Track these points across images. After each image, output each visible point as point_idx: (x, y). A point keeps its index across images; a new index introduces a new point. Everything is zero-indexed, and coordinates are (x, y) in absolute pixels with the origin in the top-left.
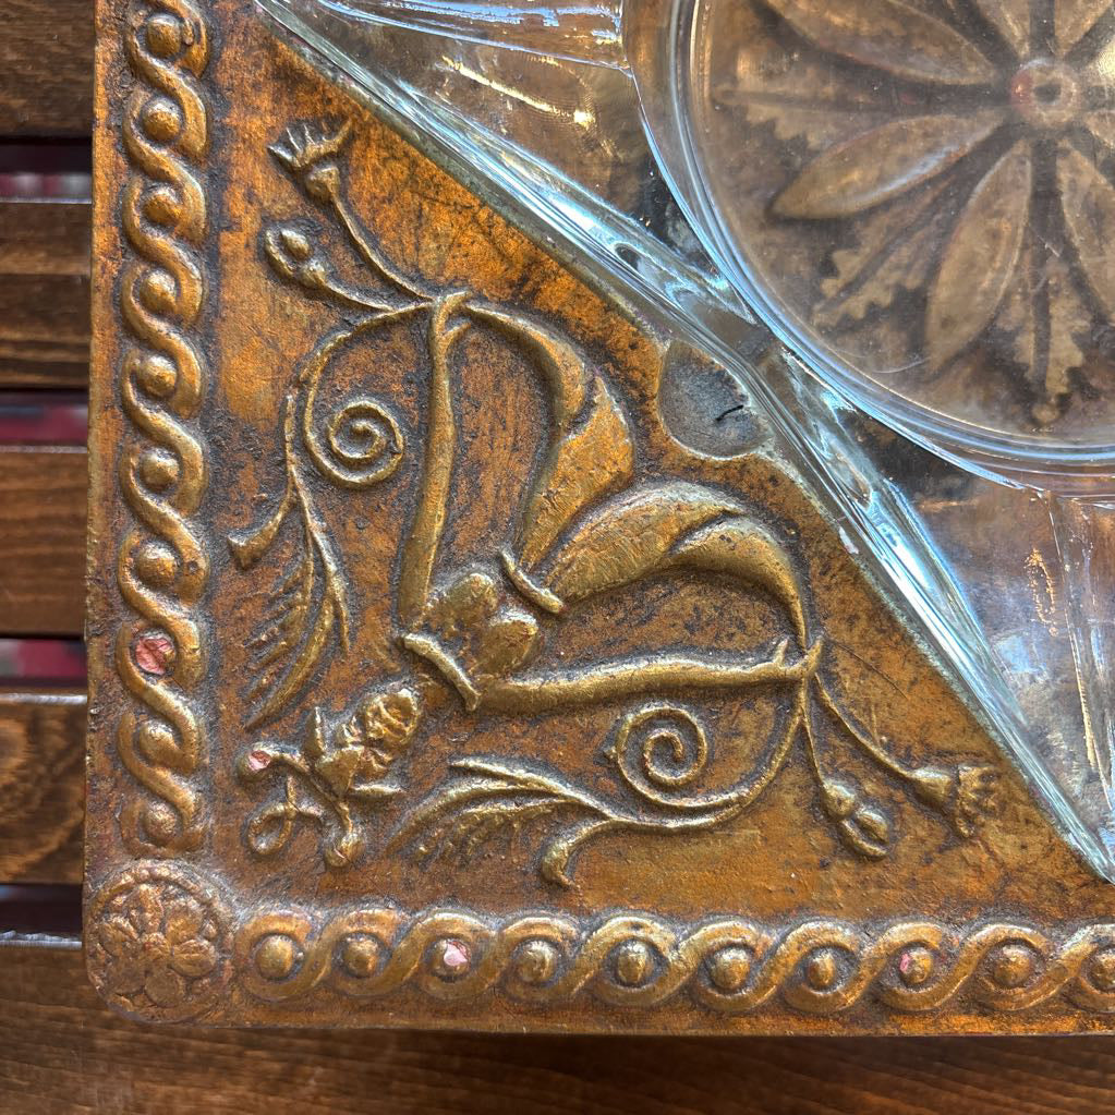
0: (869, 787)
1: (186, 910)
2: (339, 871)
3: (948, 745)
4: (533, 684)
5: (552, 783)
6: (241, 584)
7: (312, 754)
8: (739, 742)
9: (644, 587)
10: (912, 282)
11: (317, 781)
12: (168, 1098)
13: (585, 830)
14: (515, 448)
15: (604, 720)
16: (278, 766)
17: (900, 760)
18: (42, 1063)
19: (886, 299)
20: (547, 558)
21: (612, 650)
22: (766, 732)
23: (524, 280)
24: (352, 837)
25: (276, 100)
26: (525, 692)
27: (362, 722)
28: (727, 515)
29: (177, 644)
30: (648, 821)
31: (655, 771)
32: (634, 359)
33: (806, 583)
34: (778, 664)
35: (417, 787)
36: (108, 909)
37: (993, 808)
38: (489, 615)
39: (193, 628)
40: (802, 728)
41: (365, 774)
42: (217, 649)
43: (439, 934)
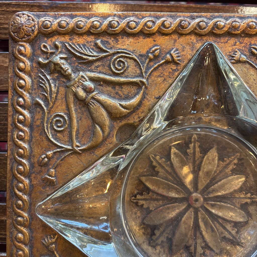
10: (170, 237)
25: (43, 231)
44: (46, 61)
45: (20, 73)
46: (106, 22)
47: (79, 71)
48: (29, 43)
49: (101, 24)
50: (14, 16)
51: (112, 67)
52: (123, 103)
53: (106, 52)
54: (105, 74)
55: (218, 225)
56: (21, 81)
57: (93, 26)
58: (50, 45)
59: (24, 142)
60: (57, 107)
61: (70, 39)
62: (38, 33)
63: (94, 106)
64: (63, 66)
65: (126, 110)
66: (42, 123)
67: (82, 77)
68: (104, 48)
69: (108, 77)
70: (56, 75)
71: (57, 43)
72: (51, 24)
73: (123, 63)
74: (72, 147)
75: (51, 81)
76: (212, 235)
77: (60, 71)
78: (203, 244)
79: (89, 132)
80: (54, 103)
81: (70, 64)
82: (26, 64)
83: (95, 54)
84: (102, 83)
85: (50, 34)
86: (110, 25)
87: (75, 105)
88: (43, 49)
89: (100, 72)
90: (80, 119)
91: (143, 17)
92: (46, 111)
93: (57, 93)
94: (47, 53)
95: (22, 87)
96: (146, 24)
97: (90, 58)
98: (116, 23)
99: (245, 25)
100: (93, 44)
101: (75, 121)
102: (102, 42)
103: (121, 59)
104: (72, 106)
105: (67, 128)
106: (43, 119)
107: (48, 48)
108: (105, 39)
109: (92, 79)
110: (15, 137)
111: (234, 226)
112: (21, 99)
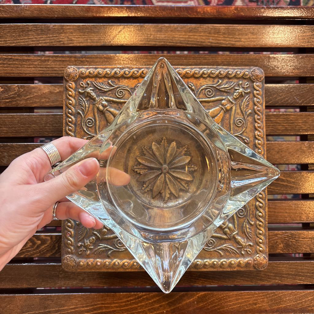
1: (72, 260)
2: (87, 255)
4: (106, 236)
5: (109, 247)
6: (78, 227)
7: (85, 244)
10: (151, 188)
11: (85, 247)
12: (69, 283)
13: (112, 251)
15: (114, 240)
16: (81, 245)
18: (53, 279)
19: (149, 190)
24: (89, 252)
26: (105, 237)
27: (90, 241)
29: (71, 233)
30: (118, 250)
31: (119, 245)
35: (95, 247)
36: (64, 260)
38: (102, 230)
39: (73, 231)
41: (90, 246)
42: (75, 233)
43: (97, 262)
44: (83, 91)
45: (70, 97)
46: (113, 72)
47: (100, 96)
48: (74, 82)
49: (111, 72)
50: (66, 68)
51: (117, 94)
53: (113, 86)
54: (113, 98)
55: (177, 182)
56: (70, 101)
57: (107, 73)
58: (85, 83)
59: (72, 132)
60: (89, 115)
61: (95, 80)
62: (79, 77)
63: (108, 114)
64: (92, 94)
66: (81, 123)
67: (102, 99)
68: (113, 85)
69: (114, 99)
70: (88, 98)
71: (88, 82)
72: (85, 73)
73: (122, 92)
75: (85, 102)
76: (174, 187)
77: (90, 97)
78: (169, 192)
80: (87, 113)
81: (95, 93)
82: (72, 92)
83: (108, 88)
84: (111, 102)
85: (84, 77)
86: (116, 73)
87: (97, 114)
88: (81, 85)
89: (110, 97)
90: (100, 121)
91: (133, 69)
92: (83, 117)
93: (89, 107)
94: (83, 87)
95: (70, 104)
96: (134, 72)
97: (106, 90)
98: (119, 72)
99: (185, 73)
100: (107, 82)
101: (98, 122)
102: (111, 81)
103: (121, 90)
104: (96, 114)
105: (93, 125)
106: (81, 120)
107: (84, 84)
108: (113, 80)
109: (106, 101)
110: (67, 129)
111: (186, 183)
112: (70, 111)
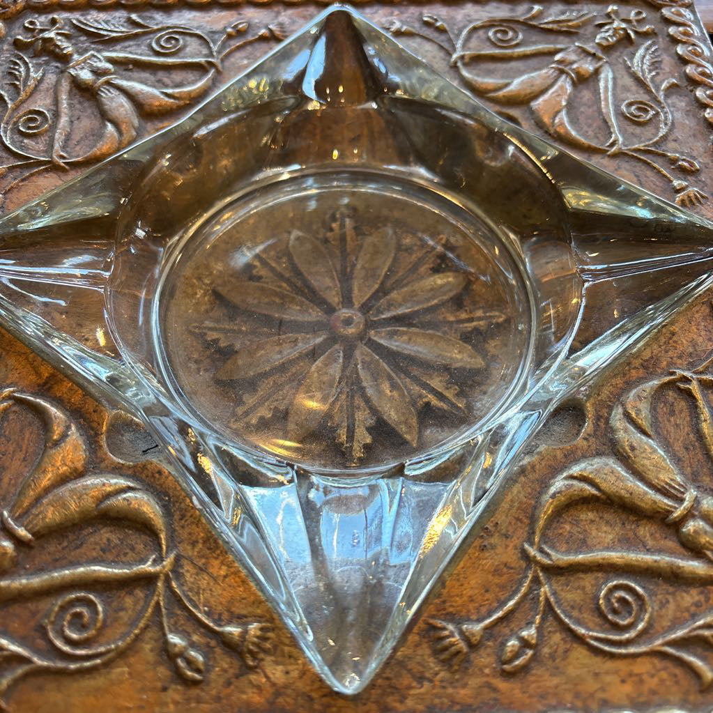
0: (195, 638)
3: (244, 612)
8: (122, 614)
9: (81, 529)
10: (283, 406)
13: (20, 671)
14: (24, 460)
15: (44, 605)
17: (215, 622)
19: (269, 415)
20: (27, 512)
21: (58, 564)
22: (139, 607)
23: (46, 383)
28: (130, 489)
30: (60, 665)
31: (68, 632)
32: (95, 417)
33: (171, 525)
34: (148, 567)
37: (269, 649)
40: (158, 603)
44: (31, 39)
51: (154, 45)
52: (170, 91)
53: (146, 27)
60: (35, 101)
61: (82, 15)
63: (109, 94)
64: (58, 43)
65: (172, 101)
67: (94, 57)
68: (144, 23)
69: (144, 58)
71: (54, 17)
73: (177, 40)
74: (51, 157)
75: (30, 65)
77: (53, 52)
78: (371, 422)
79: (91, 138)
80: (30, 95)
83: (124, 29)
84: (131, 67)
88: (27, 25)
92: (10, 106)
93: (40, 81)
94: (33, 30)
100: (123, 19)
102: (139, 16)
103: (172, 35)
104: (65, 97)
105: (44, 130)
107: (38, 24)
111: (450, 382)
